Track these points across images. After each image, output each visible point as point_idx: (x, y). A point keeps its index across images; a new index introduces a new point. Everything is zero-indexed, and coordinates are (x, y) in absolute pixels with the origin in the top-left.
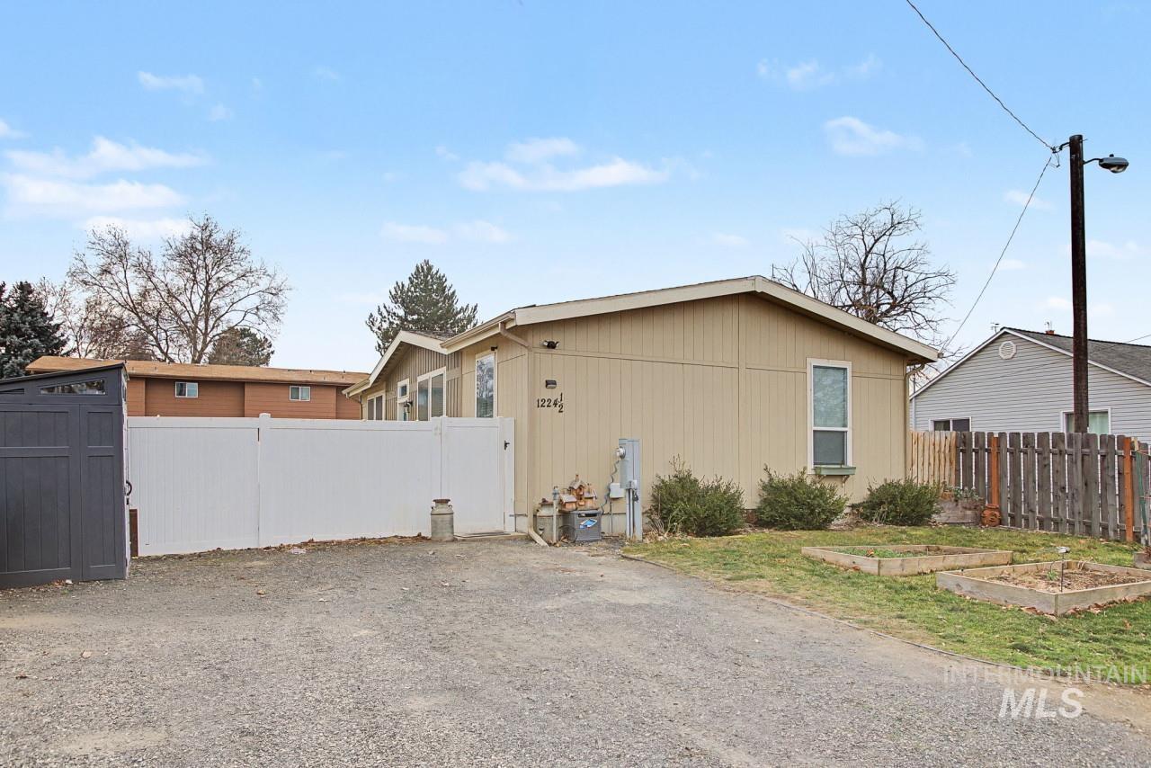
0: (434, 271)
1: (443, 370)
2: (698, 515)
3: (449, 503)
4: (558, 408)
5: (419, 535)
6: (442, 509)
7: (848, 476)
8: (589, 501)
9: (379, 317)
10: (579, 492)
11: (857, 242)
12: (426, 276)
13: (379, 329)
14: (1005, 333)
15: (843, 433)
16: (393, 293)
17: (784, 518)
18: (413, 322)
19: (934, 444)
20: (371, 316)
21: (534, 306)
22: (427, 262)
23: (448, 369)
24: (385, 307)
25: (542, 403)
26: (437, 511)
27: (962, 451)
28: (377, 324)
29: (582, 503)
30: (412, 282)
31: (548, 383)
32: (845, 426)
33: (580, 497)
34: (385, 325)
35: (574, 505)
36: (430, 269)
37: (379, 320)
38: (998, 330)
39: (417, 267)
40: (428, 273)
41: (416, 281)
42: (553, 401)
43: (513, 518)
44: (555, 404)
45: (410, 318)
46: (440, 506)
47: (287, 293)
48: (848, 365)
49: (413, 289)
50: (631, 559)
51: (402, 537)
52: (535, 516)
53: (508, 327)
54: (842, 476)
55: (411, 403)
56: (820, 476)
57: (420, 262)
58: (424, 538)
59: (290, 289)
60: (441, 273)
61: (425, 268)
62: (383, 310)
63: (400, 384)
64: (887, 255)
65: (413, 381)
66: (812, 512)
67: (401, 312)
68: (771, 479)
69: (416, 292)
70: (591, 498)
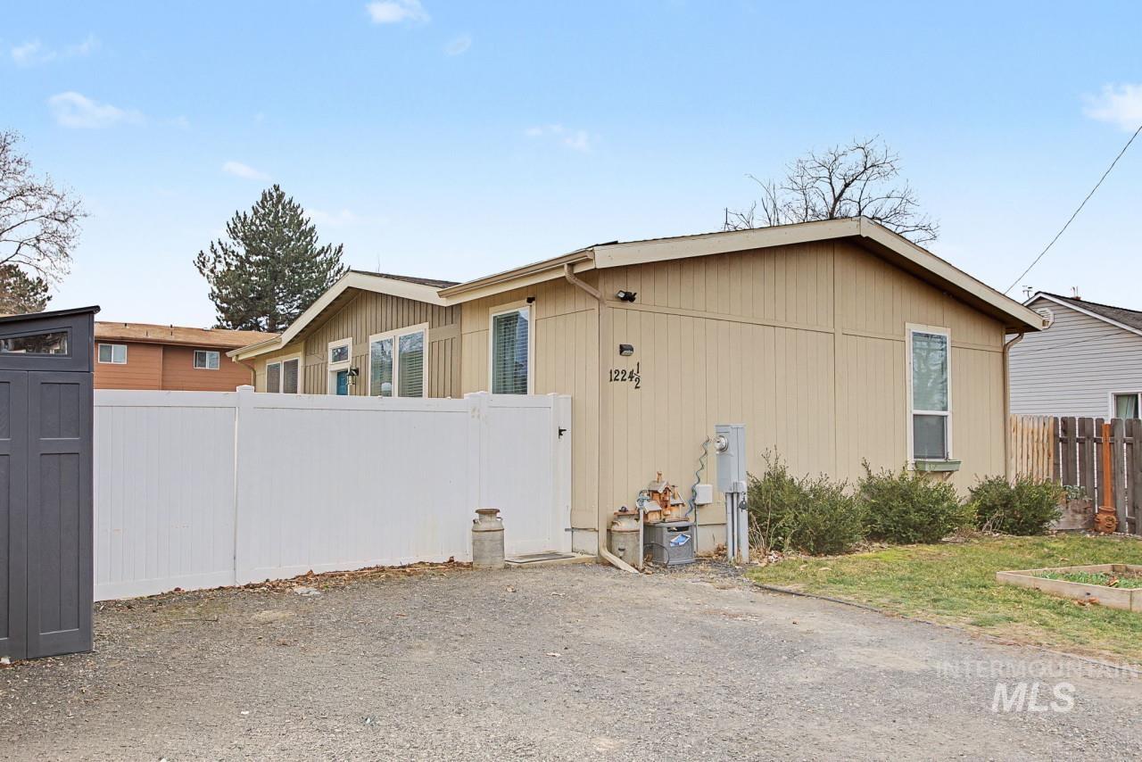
0: (286, 199)
1: (423, 328)
2: (816, 528)
3: (498, 515)
4: (634, 383)
5: (451, 561)
6: (488, 523)
7: (951, 472)
8: (674, 509)
9: (213, 255)
10: (663, 497)
11: (825, 187)
12: (275, 205)
13: (212, 271)
14: (1041, 298)
15: (943, 417)
16: (232, 226)
17: (900, 528)
18: (257, 264)
19: (1032, 432)
20: (201, 254)
21: (616, 243)
22: (277, 188)
23: (432, 327)
24: (220, 243)
25: (615, 376)
26: (483, 526)
27: (1061, 440)
28: (210, 265)
29: (668, 512)
30: (256, 212)
31: (622, 349)
32: (945, 409)
33: (665, 504)
34: (221, 267)
35: (658, 515)
36: (281, 196)
37: (212, 261)
38: (1032, 294)
39: (264, 195)
40: (279, 201)
41: (262, 211)
42: (628, 374)
43: (570, 533)
44: (631, 377)
45: (253, 258)
46: (487, 518)
47: (81, 220)
48: (945, 332)
49: (258, 222)
50: (789, 593)
51: (432, 564)
52: (609, 530)
53: (578, 270)
54: (943, 472)
55: (357, 371)
56: (921, 472)
57: (269, 187)
58: (459, 564)
59: (85, 216)
60: (295, 203)
61: (274, 194)
62: (217, 246)
63: (333, 345)
64: (863, 204)
65: (360, 340)
66: (935, 518)
67: (242, 251)
68: (870, 477)
69: (261, 225)
70: (678, 505)
